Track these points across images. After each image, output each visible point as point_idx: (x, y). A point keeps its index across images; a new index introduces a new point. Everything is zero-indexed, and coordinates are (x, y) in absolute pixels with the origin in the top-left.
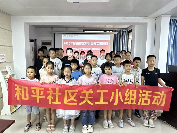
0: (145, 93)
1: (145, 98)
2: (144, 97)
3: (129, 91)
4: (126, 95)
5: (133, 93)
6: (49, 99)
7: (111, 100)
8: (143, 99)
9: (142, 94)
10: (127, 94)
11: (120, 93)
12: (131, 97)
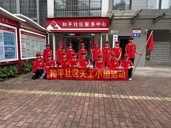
0: (114, 72)
3: (105, 71)
6: (66, 75)
8: (114, 75)
11: (101, 72)
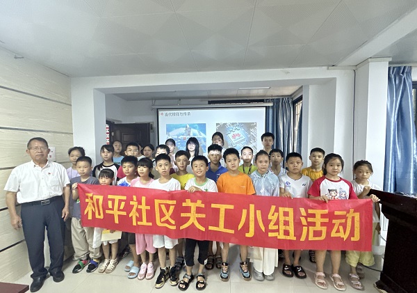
0: (313, 216)
1: (315, 226)
2: (313, 224)
3: (277, 210)
4: (270, 217)
5: (286, 214)
6: (132, 217)
7: (240, 227)
8: (311, 229)
9: (306, 217)
10: (273, 215)
11: (259, 212)
12: (281, 223)
